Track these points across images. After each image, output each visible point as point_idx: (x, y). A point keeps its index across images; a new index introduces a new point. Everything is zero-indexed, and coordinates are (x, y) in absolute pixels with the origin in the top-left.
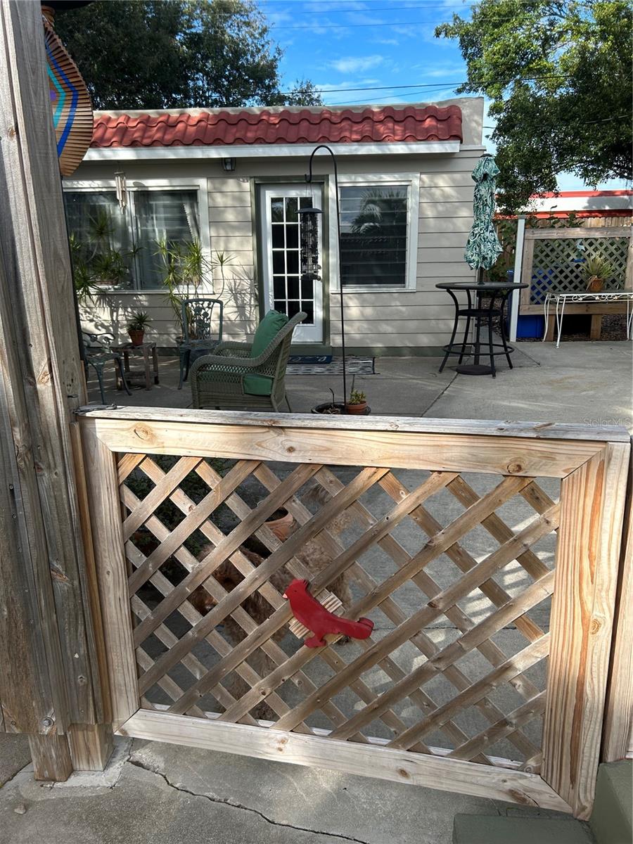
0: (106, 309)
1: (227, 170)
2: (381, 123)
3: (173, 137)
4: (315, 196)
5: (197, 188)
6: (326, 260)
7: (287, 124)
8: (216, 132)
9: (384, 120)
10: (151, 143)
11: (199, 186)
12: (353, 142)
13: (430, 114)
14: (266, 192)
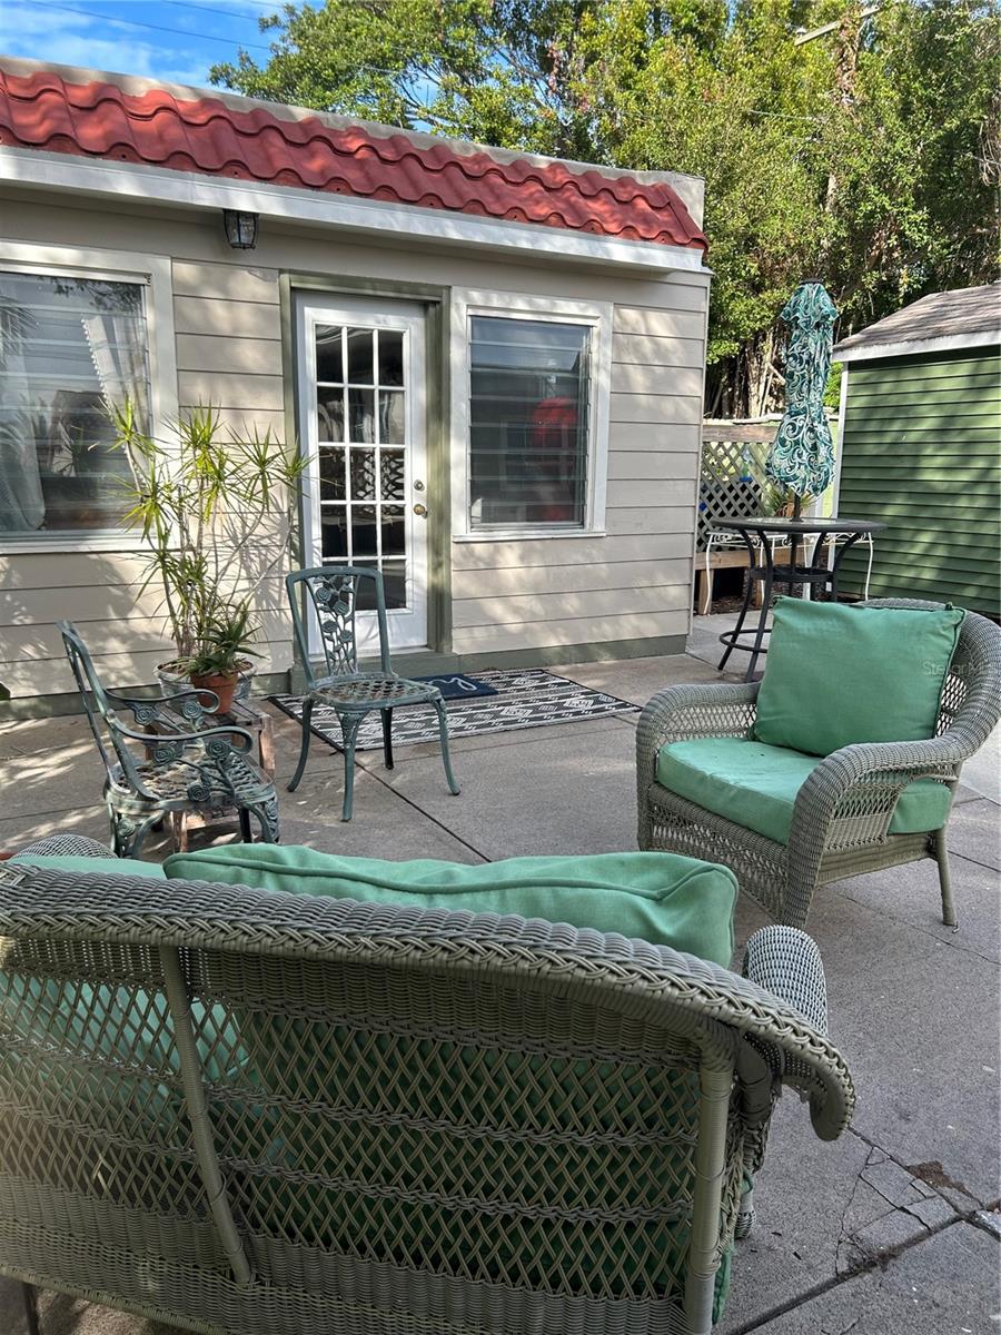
1: (239, 245)
2: (559, 194)
3: (106, 136)
4: (412, 331)
5: (142, 281)
6: (442, 469)
7: (375, 158)
8: (215, 144)
9: (561, 189)
10: (45, 140)
11: (147, 276)
12: (532, 221)
13: (636, 193)
14: (308, 310)
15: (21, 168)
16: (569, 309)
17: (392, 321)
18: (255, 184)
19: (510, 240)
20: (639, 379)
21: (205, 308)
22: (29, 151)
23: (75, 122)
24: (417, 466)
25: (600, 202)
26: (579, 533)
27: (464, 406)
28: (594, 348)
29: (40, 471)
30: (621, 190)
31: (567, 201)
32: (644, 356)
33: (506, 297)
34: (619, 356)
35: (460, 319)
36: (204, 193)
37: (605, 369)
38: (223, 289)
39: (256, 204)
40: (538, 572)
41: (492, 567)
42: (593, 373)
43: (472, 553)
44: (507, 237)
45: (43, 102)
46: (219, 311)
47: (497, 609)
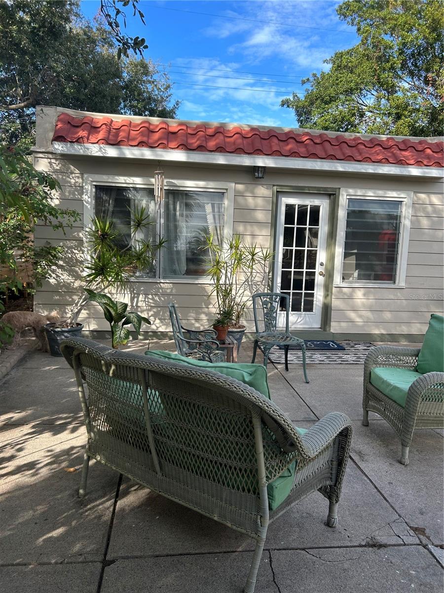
0: (126, 295)
1: (258, 178)
2: (389, 150)
3: (216, 145)
4: (323, 205)
5: (225, 191)
6: (332, 258)
7: (312, 143)
8: (253, 144)
9: (391, 147)
10: (196, 148)
11: (227, 189)
12: (374, 162)
13: (426, 147)
14: (283, 198)
15: (188, 157)
16: (392, 195)
17: (316, 202)
18: (265, 157)
19: (364, 170)
20: (425, 222)
21: (246, 200)
22: (191, 152)
23: (207, 141)
24: (322, 257)
25: (408, 152)
26: (392, 286)
27: (342, 233)
28: (403, 210)
29: (186, 255)
30: (420, 146)
31: (392, 152)
32: (428, 213)
33: (364, 191)
34: (415, 213)
35: (343, 200)
36: (246, 161)
37: (408, 219)
38: (252, 192)
39: (265, 164)
40: (372, 301)
41: (351, 297)
42: (403, 220)
43: (342, 292)
44: (362, 168)
45: (198, 135)
46: (250, 200)
47: (352, 315)
